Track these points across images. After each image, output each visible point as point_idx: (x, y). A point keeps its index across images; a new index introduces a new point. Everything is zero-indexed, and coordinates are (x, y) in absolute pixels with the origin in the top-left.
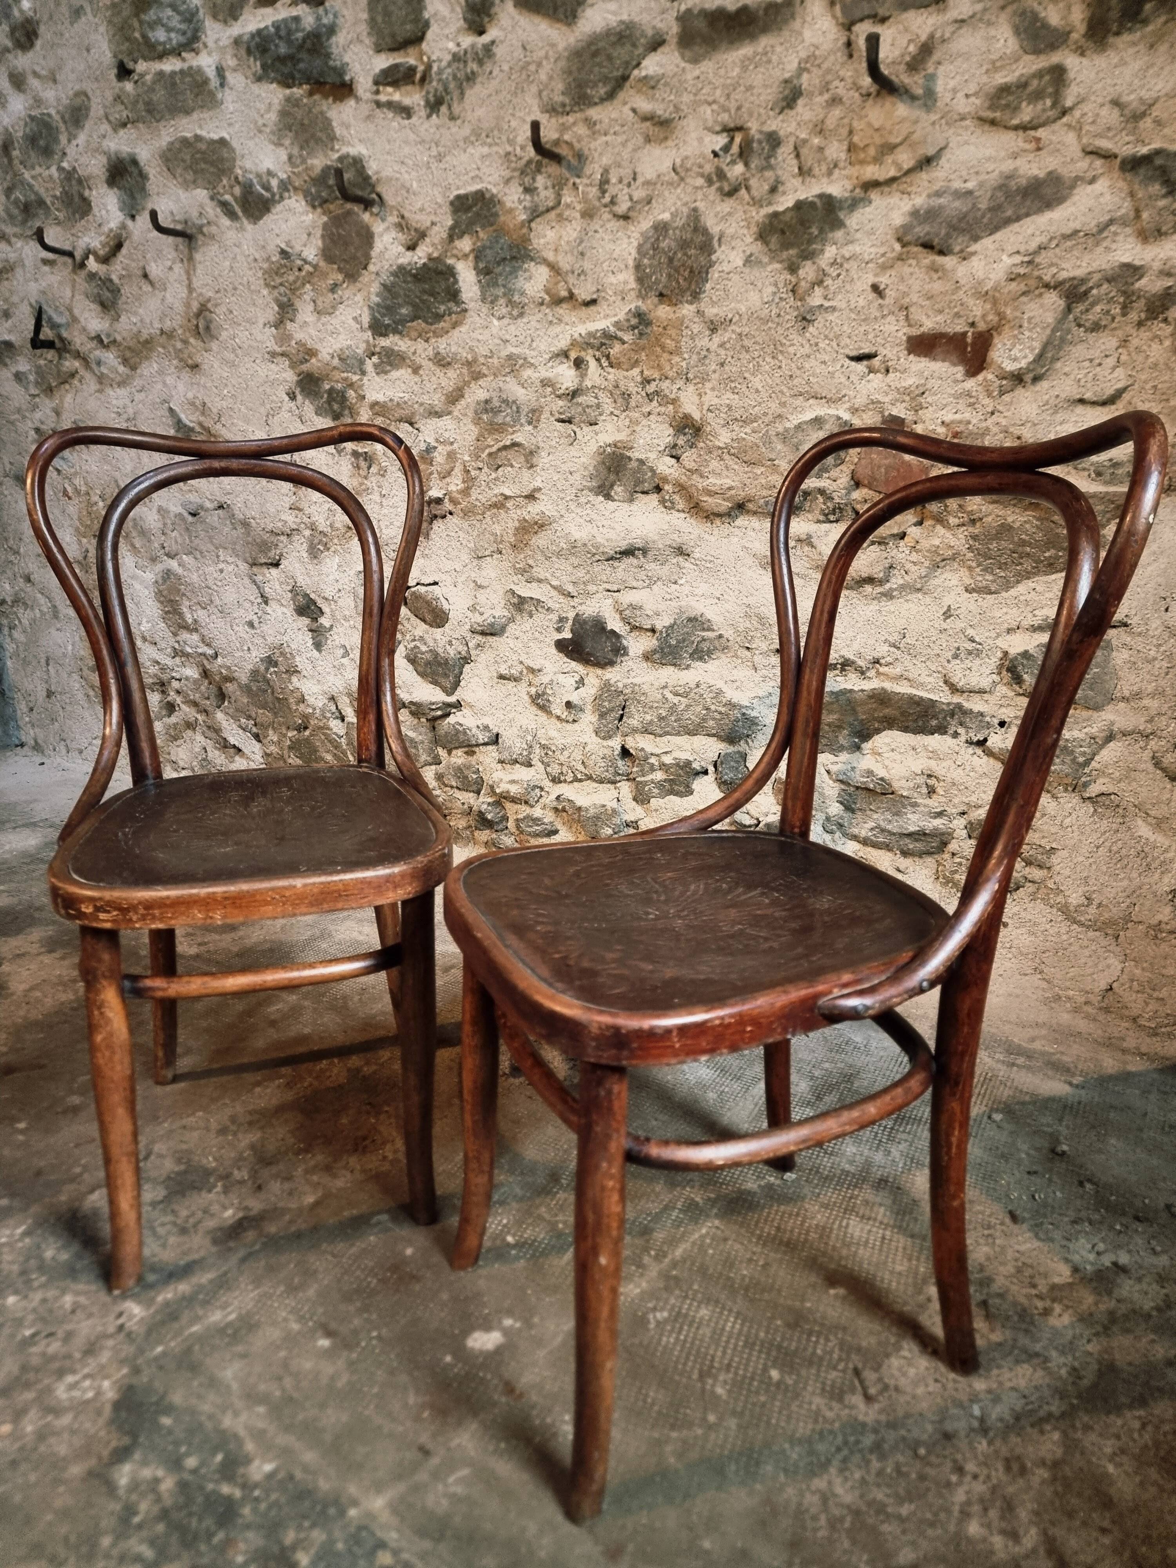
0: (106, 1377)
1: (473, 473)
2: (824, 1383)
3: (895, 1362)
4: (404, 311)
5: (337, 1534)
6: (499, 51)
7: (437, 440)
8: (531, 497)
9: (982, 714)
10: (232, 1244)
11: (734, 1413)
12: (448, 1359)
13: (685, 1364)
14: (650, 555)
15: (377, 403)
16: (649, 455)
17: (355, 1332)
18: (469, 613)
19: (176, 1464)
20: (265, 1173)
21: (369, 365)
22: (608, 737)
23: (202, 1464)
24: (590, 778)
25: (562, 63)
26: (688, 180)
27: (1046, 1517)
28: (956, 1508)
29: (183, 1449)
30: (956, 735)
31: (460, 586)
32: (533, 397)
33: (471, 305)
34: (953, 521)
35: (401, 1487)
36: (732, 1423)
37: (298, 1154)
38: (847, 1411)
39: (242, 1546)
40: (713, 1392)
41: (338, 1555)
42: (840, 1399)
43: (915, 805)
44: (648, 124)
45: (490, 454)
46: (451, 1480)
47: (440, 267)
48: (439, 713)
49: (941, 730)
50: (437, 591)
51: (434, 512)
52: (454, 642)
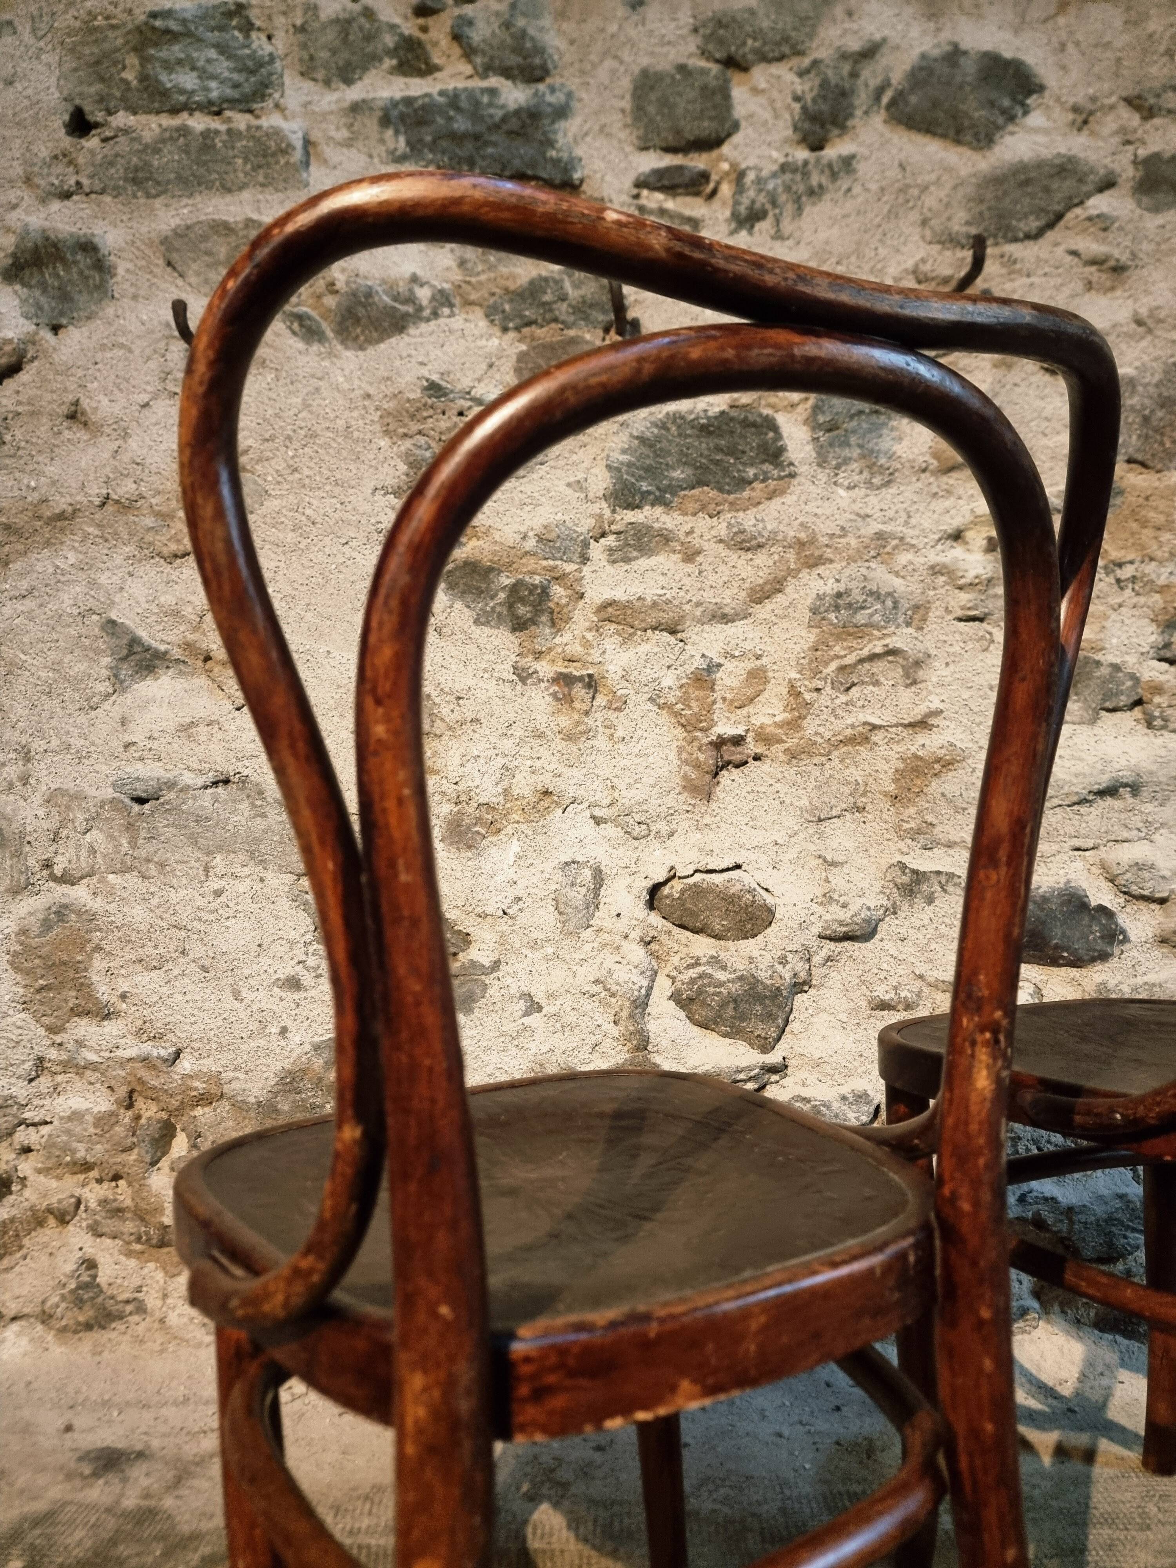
1: (806, 696)
4: (677, 474)
6: (862, 168)
7: (728, 654)
8: (922, 724)
14: (1145, 793)
15: (611, 603)
16: (1127, 658)
18: (820, 910)
21: (597, 550)
25: (970, 190)
26: (1158, 333)
31: (786, 867)
32: (916, 588)
33: (803, 469)
44: (1093, 269)
45: (842, 669)
47: (751, 418)
50: (744, 879)
51: (726, 758)
52: (790, 957)
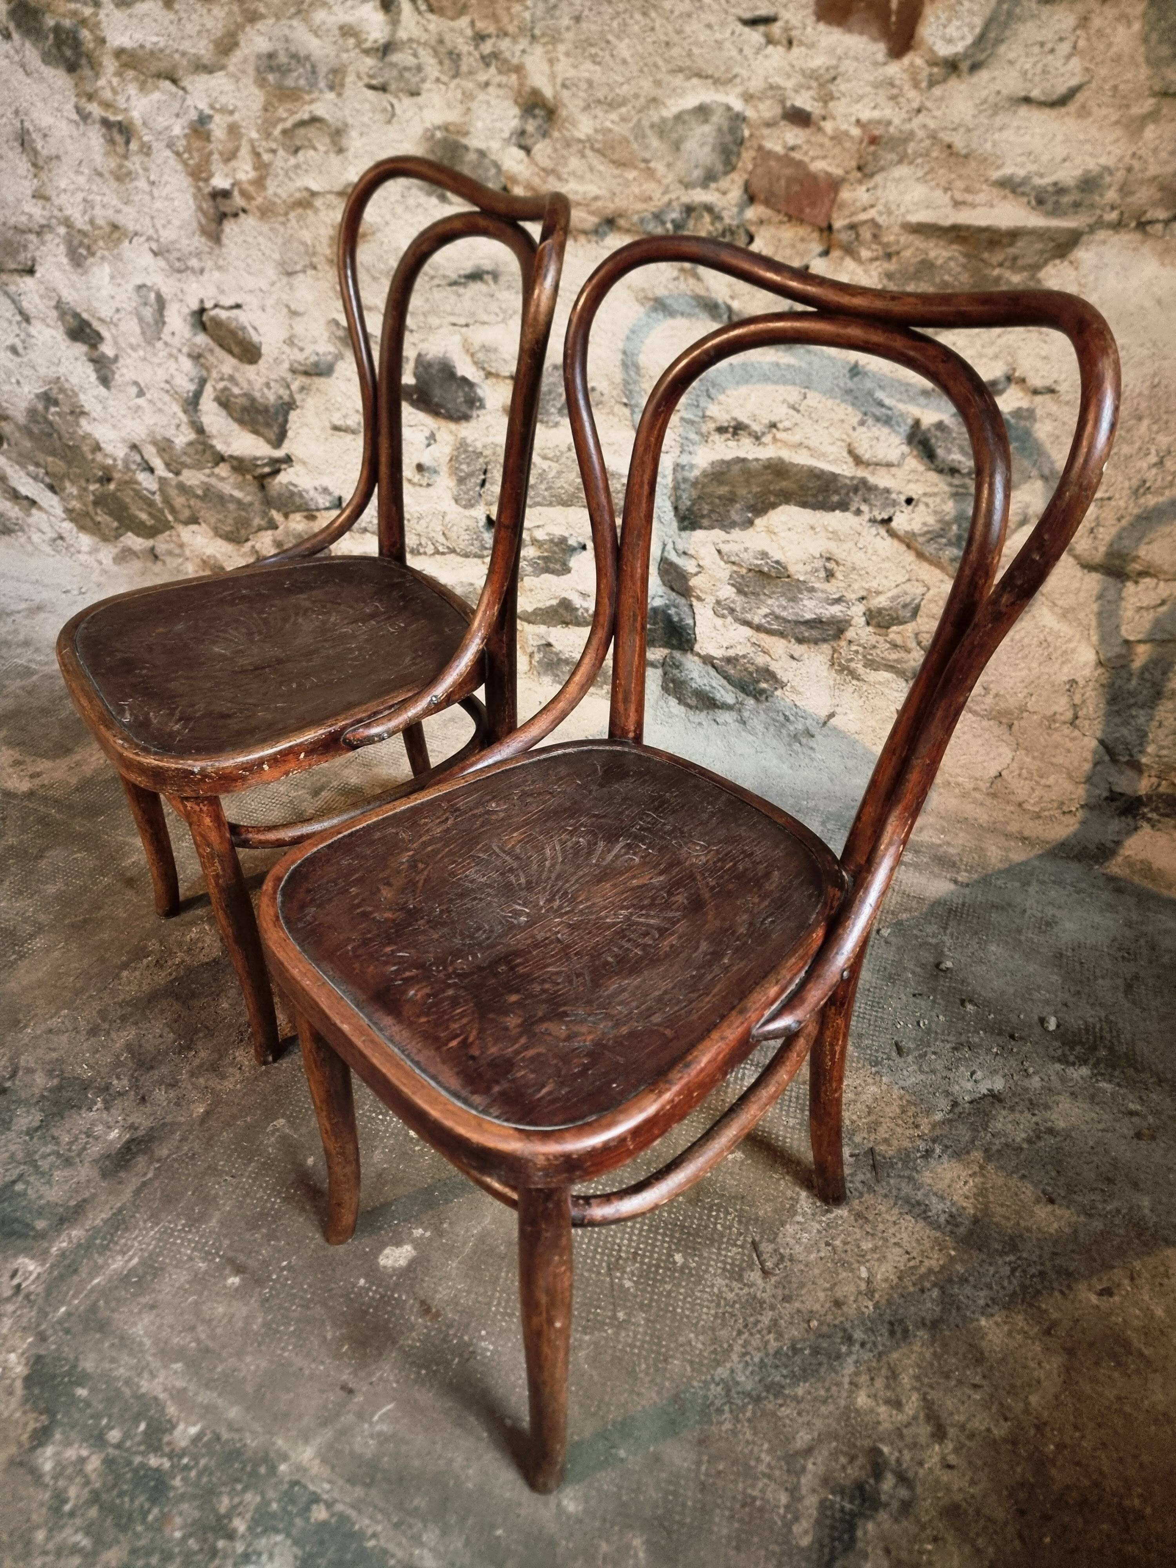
0: (13, 1350)
1: (266, 157)
2: (724, 1263)
3: (789, 1229)
5: (271, 1494)
7: (212, 107)
9: (888, 491)
10: (122, 1174)
11: (642, 1306)
12: (362, 1282)
13: (593, 1258)
14: (502, 283)
15: (124, 50)
16: (492, 144)
17: (265, 1264)
18: (286, 348)
19: (98, 1440)
20: (147, 1079)
22: (469, 505)
23: (126, 1436)
24: (453, 551)
27: (926, 1380)
28: (846, 1380)
29: (104, 1421)
30: (858, 512)
31: (269, 310)
34: (865, 254)
35: (328, 1434)
36: (640, 1317)
37: (180, 1053)
38: (746, 1290)
39: (178, 1520)
40: (621, 1286)
41: (273, 1516)
42: (740, 1278)
43: (812, 590)
45: (285, 132)
46: (376, 1418)
48: (267, 470)
49: (843, 506)
50: (243, 317)
51: (222, 209)
52: (272, 384)
